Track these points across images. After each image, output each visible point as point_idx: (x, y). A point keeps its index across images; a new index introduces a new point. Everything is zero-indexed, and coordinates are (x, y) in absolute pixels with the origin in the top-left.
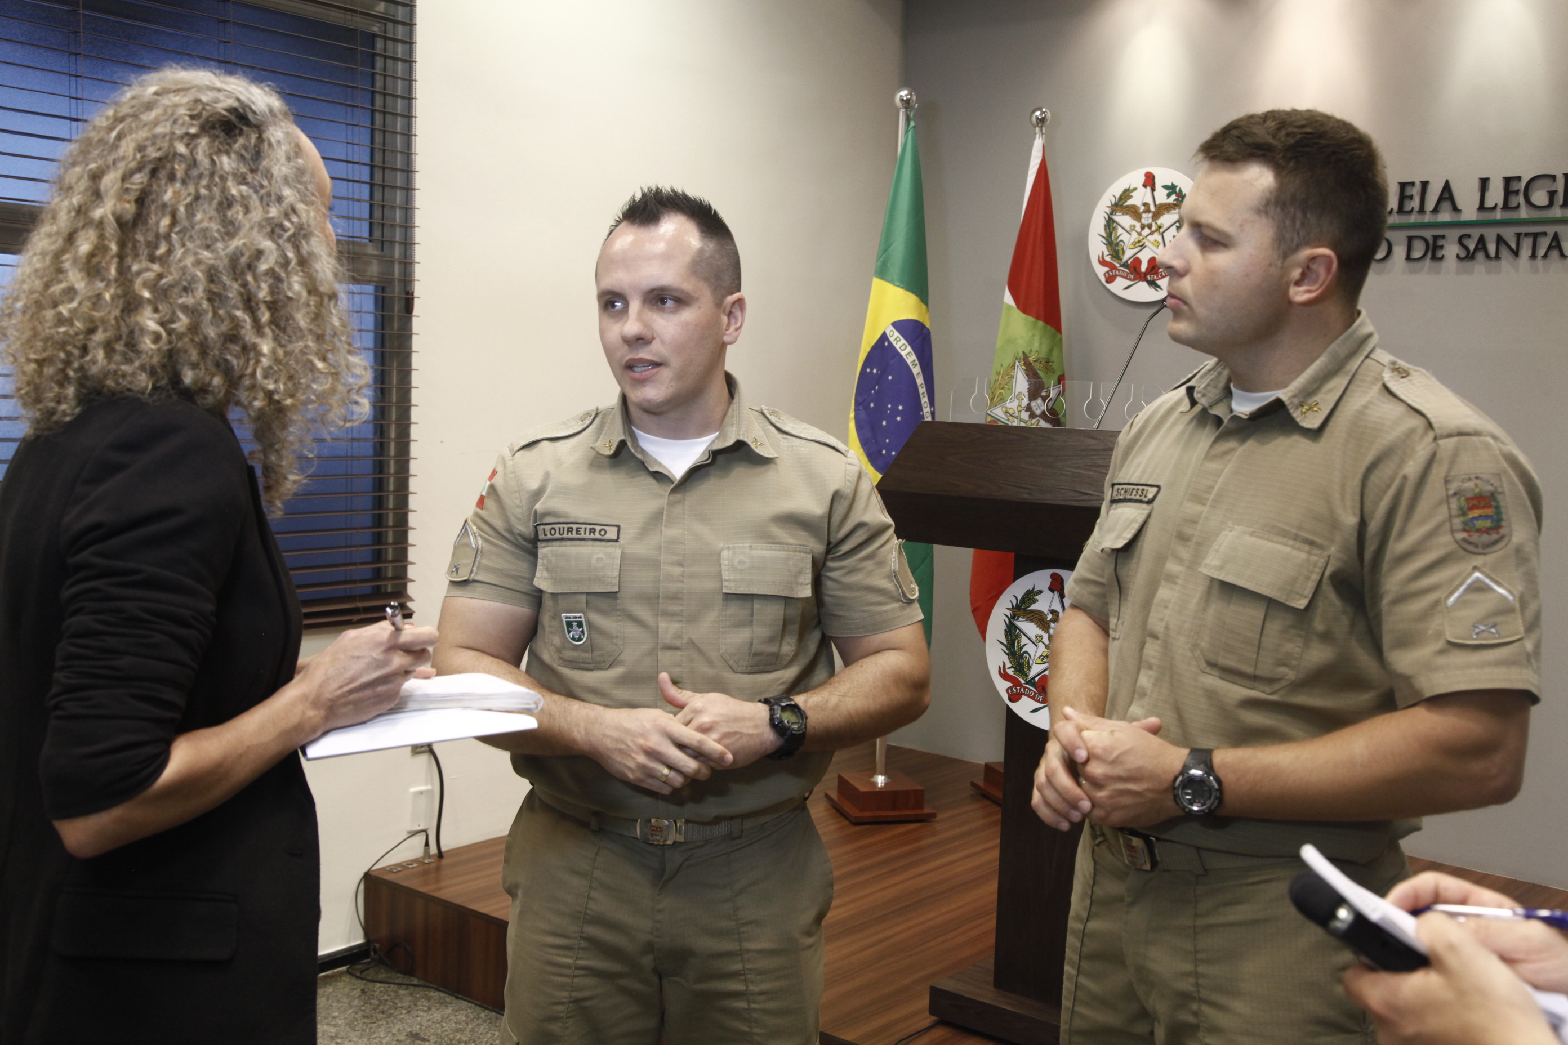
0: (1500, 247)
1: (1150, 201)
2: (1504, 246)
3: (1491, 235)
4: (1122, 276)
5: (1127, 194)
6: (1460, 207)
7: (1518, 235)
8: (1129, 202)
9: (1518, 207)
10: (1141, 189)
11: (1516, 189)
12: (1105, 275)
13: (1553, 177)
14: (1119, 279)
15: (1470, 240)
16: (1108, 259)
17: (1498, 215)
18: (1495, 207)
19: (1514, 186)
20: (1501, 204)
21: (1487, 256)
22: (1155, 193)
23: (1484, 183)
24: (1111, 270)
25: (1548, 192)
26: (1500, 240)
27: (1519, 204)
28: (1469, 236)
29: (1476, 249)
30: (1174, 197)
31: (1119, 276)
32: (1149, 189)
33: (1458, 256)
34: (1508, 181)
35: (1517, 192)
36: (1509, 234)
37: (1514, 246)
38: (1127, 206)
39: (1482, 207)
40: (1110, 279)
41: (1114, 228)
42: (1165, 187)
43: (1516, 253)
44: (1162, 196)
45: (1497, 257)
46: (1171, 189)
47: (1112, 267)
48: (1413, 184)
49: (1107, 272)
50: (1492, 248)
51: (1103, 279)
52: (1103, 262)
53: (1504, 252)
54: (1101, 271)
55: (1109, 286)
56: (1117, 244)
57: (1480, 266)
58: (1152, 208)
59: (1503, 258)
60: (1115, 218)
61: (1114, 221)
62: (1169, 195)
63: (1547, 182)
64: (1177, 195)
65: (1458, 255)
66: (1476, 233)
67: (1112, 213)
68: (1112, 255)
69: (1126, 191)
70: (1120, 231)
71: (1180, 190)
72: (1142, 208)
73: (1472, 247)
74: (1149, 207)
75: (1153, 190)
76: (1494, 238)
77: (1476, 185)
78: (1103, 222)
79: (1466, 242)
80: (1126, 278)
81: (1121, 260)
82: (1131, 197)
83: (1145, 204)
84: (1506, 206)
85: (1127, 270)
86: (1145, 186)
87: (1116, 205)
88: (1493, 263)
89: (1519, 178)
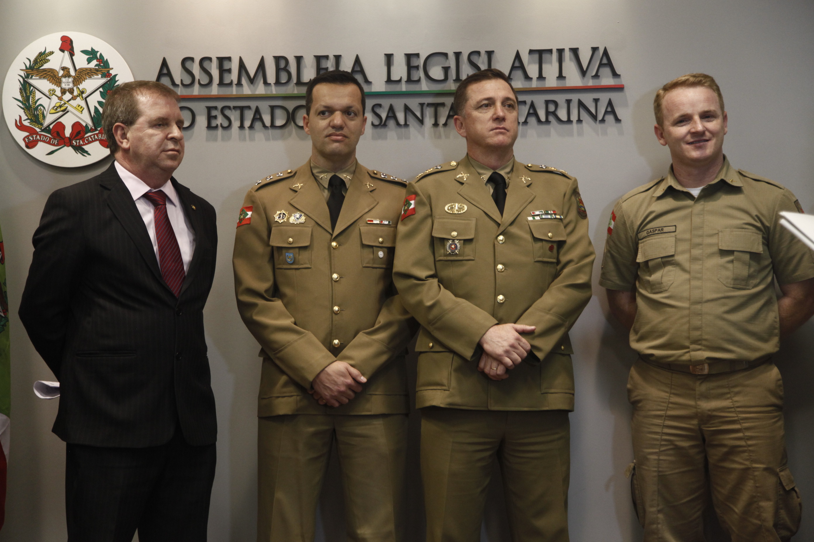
0: (407, 115)
1: (69, 65)
2: (410, 113)
3: (399, 104)
4: (44, 141)
5: (43, 57)
6: (370, 79)
7: (422, 105)
8: (46, 66)
9: (419, 81)
10: (58, 54)
11: (416, 64)
12: (24, 139)
13: (445, 55)
14: (40, 144)
15: (381, 109)
16: (26, 123)
17: (404, 87)
18: (400, 81)
19: (414, 62)
20: (405, 78)
21: (398, 124)
22: (74, 57)
23: (389, 58)
24: (31, 134)
25: (442, 67)
26: (407, 109)
27: (420, 77)
28: (380, 105)
29: (387, 117)
30: (94, 62)
31: (41, 141)
32: (66, 53)
33: (373, 124)
34: (409, 57)
35: (417, 67)
36: (414, 104)
37: (419, 114)
38: (45, 70)
39: (389, 80)
40: (31, 144)
41: (31, 92)
42: (84, 52)
43: (421, 121)
44: (81, 61)
45: (406, 125)
46: (92, 54)
47: (32, 132)
48: (327, 57)
49: (27, 137)
50: (401, 116)
51: (23, 145)
52: (21, 127)
53: (411, 121)
54: (20, 136)
55: (30, 151)
56: (36, 109)
57: (392, 132)
58: (72, 73)
59: (410, 125)
60: (31, 81)
61: (30, 85)
62: (89, 61)
63: (441, 59)
64: (98, 60)
65: (372, 122)
66: (386, 103)
67: (27, 76)
68: (31, 120)
69: (41, 54)
70: (38, 95)
71: (101, 55)
72: (61, 73)
73: (384, 116)
74: (69, 72)
75: (72, 54)
76: (402, 108)
77: (382, 60)
78: (18, 86)
79: (378, 111)
80: (49, 143)
81: (42, 124)
82: (49, 60)
83: (64, 69)
84: (409, 80)
85: (49, 136)
86: (62, 50)
87: (31, 68)
88: (403, 130)
89: (417, 55)
